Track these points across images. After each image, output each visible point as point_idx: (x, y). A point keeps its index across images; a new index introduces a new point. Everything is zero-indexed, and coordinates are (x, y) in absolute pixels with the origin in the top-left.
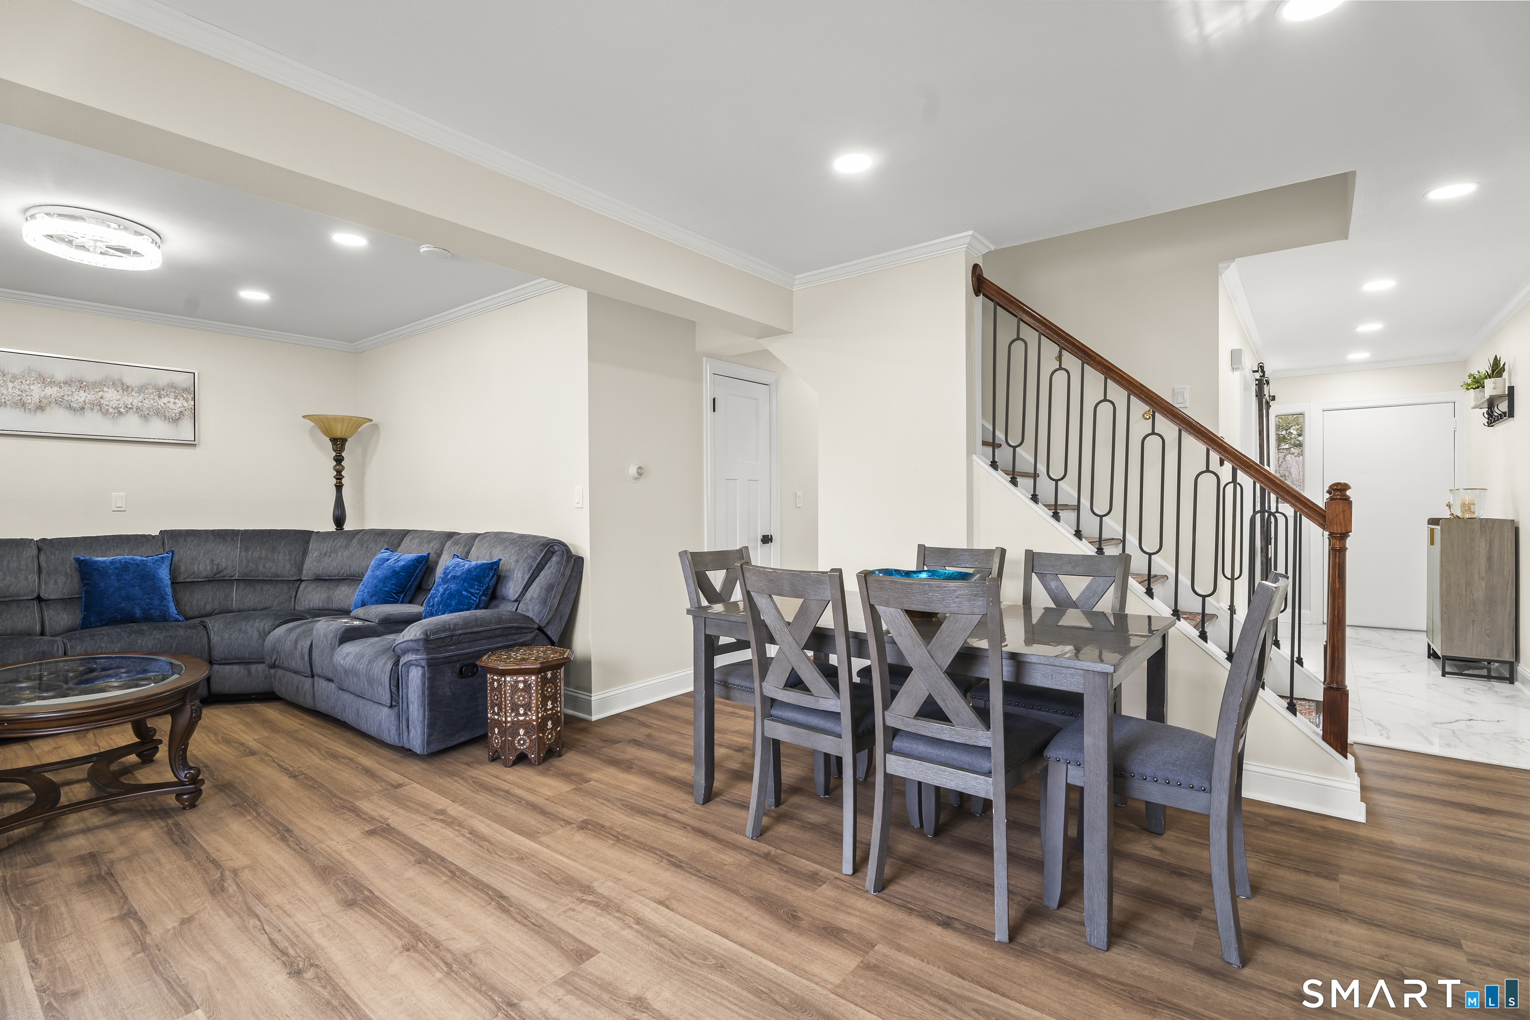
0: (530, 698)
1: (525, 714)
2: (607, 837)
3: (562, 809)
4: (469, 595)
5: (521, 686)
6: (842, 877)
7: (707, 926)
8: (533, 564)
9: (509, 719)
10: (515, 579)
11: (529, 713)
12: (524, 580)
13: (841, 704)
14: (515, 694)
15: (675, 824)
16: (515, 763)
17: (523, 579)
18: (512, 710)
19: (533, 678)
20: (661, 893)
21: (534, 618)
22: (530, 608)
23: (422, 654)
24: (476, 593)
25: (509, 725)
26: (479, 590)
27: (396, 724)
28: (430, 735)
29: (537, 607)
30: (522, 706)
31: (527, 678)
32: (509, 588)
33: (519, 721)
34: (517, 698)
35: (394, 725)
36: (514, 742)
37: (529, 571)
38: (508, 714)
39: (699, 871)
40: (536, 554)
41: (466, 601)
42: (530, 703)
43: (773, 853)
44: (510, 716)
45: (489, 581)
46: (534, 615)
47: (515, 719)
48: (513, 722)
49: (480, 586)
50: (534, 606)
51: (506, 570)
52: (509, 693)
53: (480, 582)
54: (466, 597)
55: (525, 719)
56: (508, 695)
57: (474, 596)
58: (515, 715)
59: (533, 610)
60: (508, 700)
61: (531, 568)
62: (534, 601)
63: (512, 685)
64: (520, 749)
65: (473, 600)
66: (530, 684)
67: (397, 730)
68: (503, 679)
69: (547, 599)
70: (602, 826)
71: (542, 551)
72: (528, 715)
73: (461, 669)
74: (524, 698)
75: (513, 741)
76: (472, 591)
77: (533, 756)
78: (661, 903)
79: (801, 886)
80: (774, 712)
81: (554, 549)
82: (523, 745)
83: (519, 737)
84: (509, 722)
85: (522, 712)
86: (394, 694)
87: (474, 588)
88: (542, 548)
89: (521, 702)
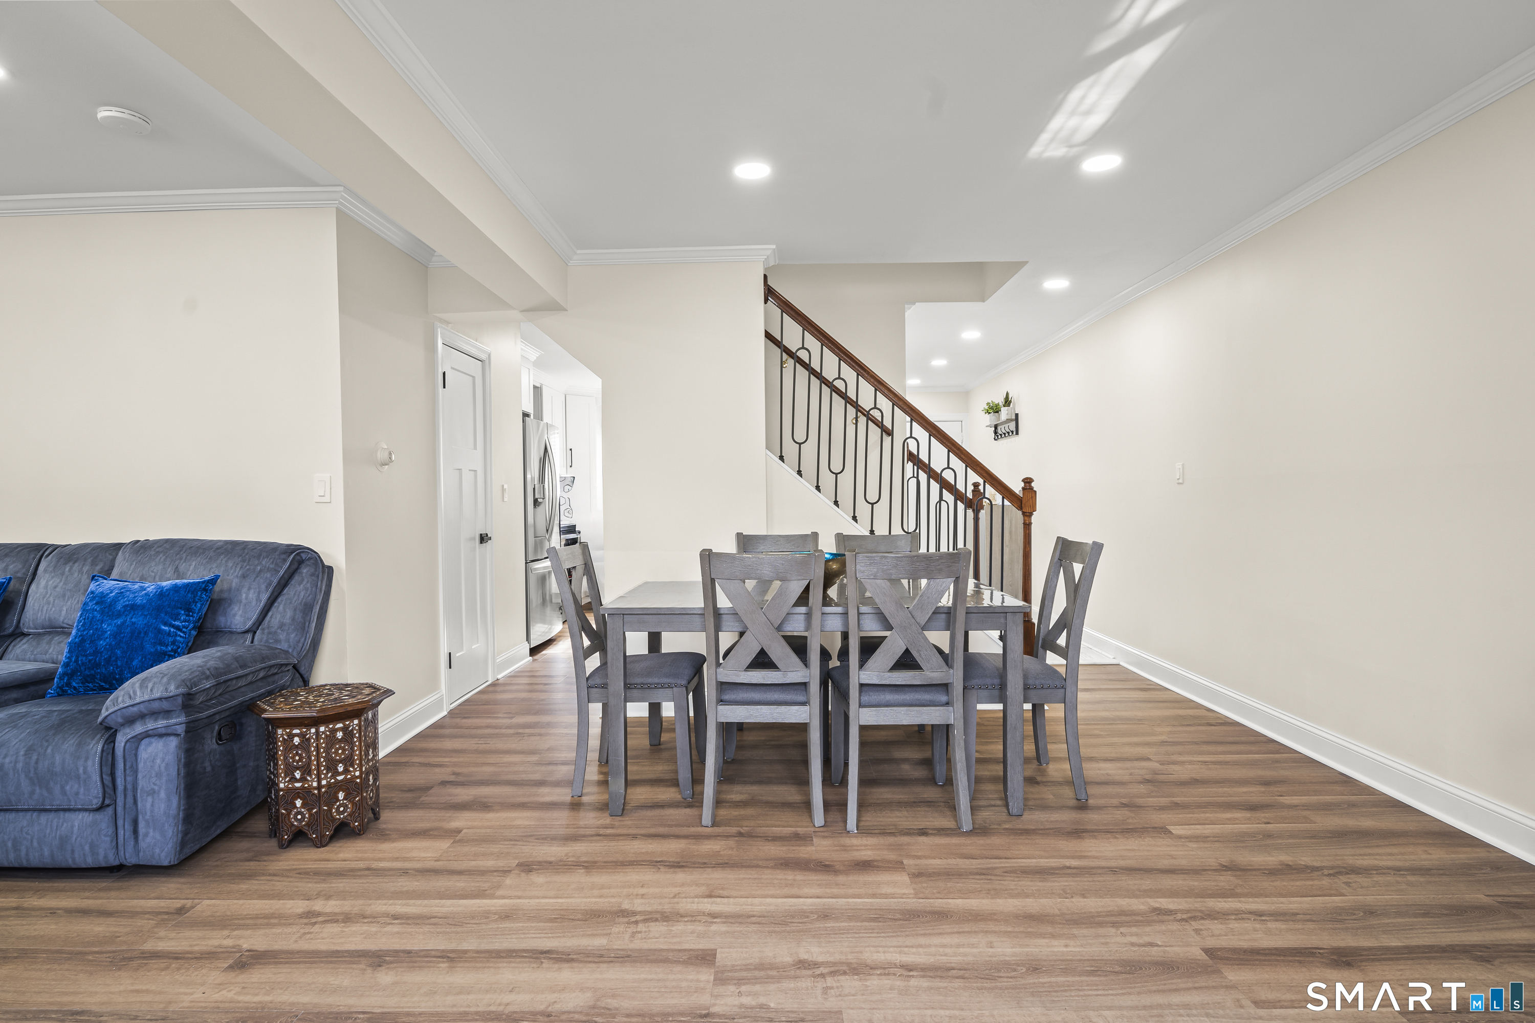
0: (352, 749)
1: (346, 771)
2: (572, 869)
3: (473, 863)
4: (172, 630)
5: (340, 735)
6: (817, 830)
7: (772, 896)
8: (272, 579)
9: (324, 782)
10: (244, 601)
11: (351, 769)
12: (261, 601)
13: (812, 675)
14: (331, 748)
15: (622, 838)
16: (332, 838)
17: (258, 600)
18: (328, 769)
19: (356, 722)
20: (702, 890)
21: (290, 650)
22: (282, 636)
23: (178, 717)
24: (184, 627)
25: (323, 790)
26: (188, 621)
27: (110, 833)
28: (185, 833)
29: (293, 636)
30: (340, 762)
31: (347, 723)
32: (235, 615)
33: (337, 782)
34: (334, 753)
35: (105, 836)
36: (332, 810)
37: (267, 588)
38: (323, 776)
39: (705, 863)
40: (277, 564)
41: (171, 639)
42: (352, 755)
43: (742, 831)
44: (326, 778)
45: (200, 608)
46: (290, 647)
47: (333, 781)
48: (329, 785)
49: (187, 615)
50: (288, 634)
51: (230, 590)
52: (323, 748)
53: (189, 610)
54: (169, 634)
55: (345, 778)
56: (322, 750)
57: (181, 631)
58: (332, 776)
59: (288, 640)
60: (323, 757)
61: (270, 584)
62: (286, 628)
63: (326, 736)
64: (339, 819)
65: (181, 636)
66: (352, 730)
67: (112, 841)
68: (313, 730)
69: (305, 624)
70: (551, 863)
71: (285, 560)
72: (350, 771)
73: (219, 733)
74: (344, 750)
75: (330, 810)
76: (177, 623)
77: (356, 824)
78: (710, 896)
79: (800, 846)
80: (726, 697)
81: (301, 557)
82: (343, 812)
83: (338, 804)
84: (324, 786)
85: (341, 768)
86: (108, 786)
87: (179, 619)
88: (283, 556)
89: (340, 757)
